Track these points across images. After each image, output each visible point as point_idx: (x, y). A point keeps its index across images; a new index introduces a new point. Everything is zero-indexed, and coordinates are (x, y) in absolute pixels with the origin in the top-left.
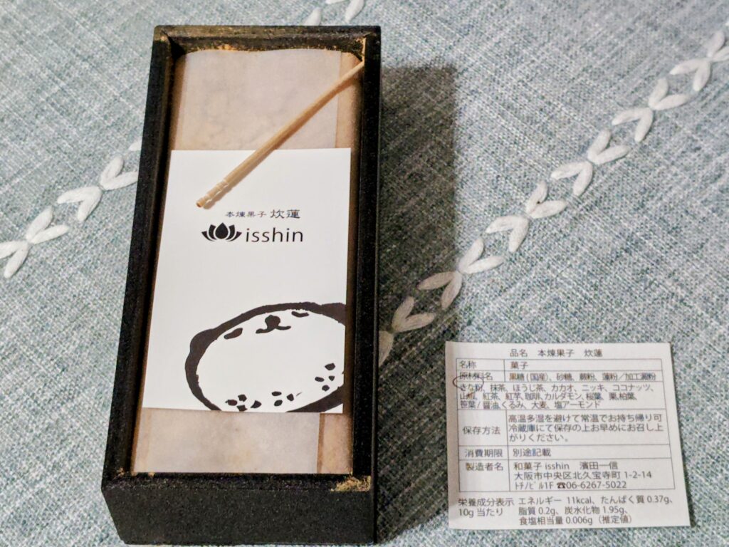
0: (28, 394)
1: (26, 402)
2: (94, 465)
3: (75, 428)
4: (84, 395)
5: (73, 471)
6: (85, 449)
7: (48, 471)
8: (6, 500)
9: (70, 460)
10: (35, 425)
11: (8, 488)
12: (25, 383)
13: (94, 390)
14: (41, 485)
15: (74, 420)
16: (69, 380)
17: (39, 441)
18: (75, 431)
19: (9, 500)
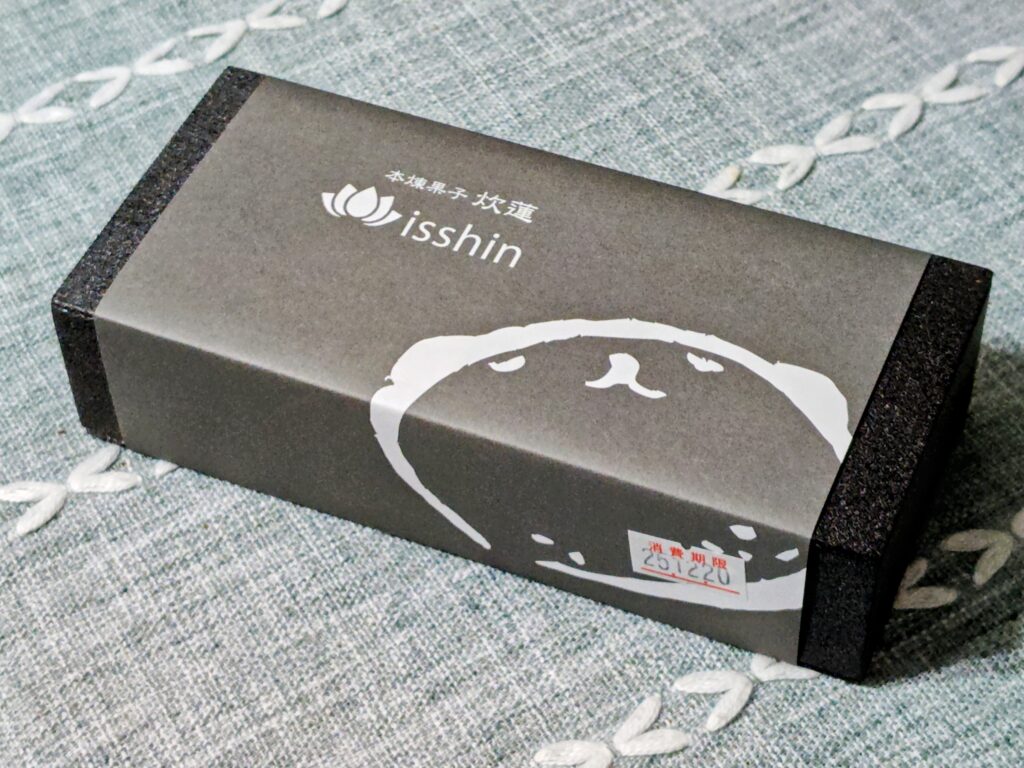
0: (285, 584)
1: (279, 595)
2: (361, 709)
3: (344, 649)
4: (370, 603)
5: (328, 711)
6: (353, 681)
7: (288, 703)
8: (214, 737)
9: (327, 694)
10: (283, 632)
11: (221, 717)
12: (284, 568)
13: (387, 599)
14: (273, 723)
15: (345, 637)
16: (353, 576)
17: (285, 658)
18: (343, 653)
19: (218, 736)
